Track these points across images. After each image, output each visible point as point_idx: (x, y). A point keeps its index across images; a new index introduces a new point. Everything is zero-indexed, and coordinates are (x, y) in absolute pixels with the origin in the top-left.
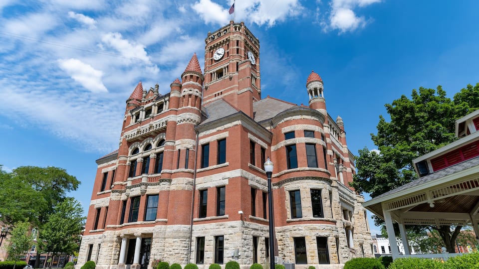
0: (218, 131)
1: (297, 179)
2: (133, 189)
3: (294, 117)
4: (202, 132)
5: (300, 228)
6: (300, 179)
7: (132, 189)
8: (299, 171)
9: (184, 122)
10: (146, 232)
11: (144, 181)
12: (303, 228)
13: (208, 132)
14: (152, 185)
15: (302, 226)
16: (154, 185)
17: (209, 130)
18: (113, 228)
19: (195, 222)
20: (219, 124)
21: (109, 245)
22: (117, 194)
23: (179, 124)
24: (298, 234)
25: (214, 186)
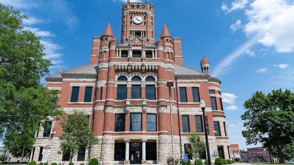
0: (192, 82)
1: (218, 116)
2: (134, 107)
3: (214, 83)
4: (180, 79)
5: (221, 141)
6: (219, 116)
7: (131, 107)
8: (218, 112)
9: (171, 70)
10: (151, 139)
11: (144, 103)
12: (222, 142)
13: (184, 81)
14: (149, 107)
15: (222, 140)
16: (151, 107)
17: (185, 79)
18: (111, 133)
19: (182, 134)
20: (193, 78)
21: (110, 147)
22: (112, 108)
23: (166, 70)
24: (220, 144)
25: (194, 114)
